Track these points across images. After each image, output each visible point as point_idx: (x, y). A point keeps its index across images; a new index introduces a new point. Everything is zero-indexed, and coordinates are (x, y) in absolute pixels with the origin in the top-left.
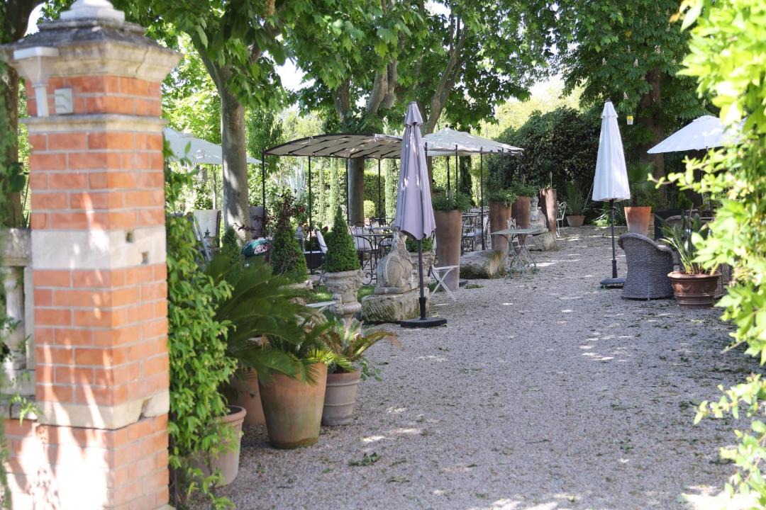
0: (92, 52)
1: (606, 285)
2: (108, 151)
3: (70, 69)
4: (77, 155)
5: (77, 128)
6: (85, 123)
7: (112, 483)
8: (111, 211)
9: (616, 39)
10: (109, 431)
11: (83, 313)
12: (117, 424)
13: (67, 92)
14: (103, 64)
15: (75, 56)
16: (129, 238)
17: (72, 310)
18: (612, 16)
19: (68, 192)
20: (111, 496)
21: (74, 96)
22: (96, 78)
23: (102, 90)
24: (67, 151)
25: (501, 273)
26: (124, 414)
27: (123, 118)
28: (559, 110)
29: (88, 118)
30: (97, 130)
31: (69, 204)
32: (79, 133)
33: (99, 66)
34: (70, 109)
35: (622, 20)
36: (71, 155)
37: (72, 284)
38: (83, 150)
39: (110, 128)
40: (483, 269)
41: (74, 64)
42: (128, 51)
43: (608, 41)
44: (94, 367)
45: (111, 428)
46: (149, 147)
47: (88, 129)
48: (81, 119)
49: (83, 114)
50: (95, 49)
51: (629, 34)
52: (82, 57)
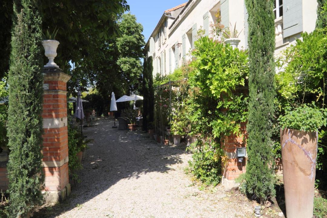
0: (56, 75)
1: (113, 127)
2: (59, 99)
3: (49, 79)
4: (50, 100)
5: (50, 93)
6: (52, 92)
7: (60, 180)
8: (59, 113)
9: (107, 81)
10: (59, 167)
11: (51, 139)
12: (61, 165)
13: (47, 85)
14: (58, 78)
15: (51, 75)
16: (62, 120)
17: (48, 138)
18: (106, 76)
19: (47, 109)
20: (60, 183)
21: (49, 85)
22: (56, 81)
23: (58, 84)
24: (47, 99)
25: (90, 126)
26: (62, 163)
27: (62, 91)
28: (93, 94)
29: (53, 91)
30: (56, 94)
31: (47, 112)
32: (50, 94)
33: (57, 78)
34: (48, 88)
35: (107, 77)
36: (48, 100)
37: (48, 132)
38: (52, 99)
39: (59, 93)
40: (87, 125)
41: (50, 78)
42: (63, 75)
43: (105, 81)
44: (55, 152)
45: (59, 166)
46: (65, 98)
47: (53, 93)
48: (51, 91)
49: (51, 90)
50: (57, 74)
51: (109, 80)
52: (53, 76)
